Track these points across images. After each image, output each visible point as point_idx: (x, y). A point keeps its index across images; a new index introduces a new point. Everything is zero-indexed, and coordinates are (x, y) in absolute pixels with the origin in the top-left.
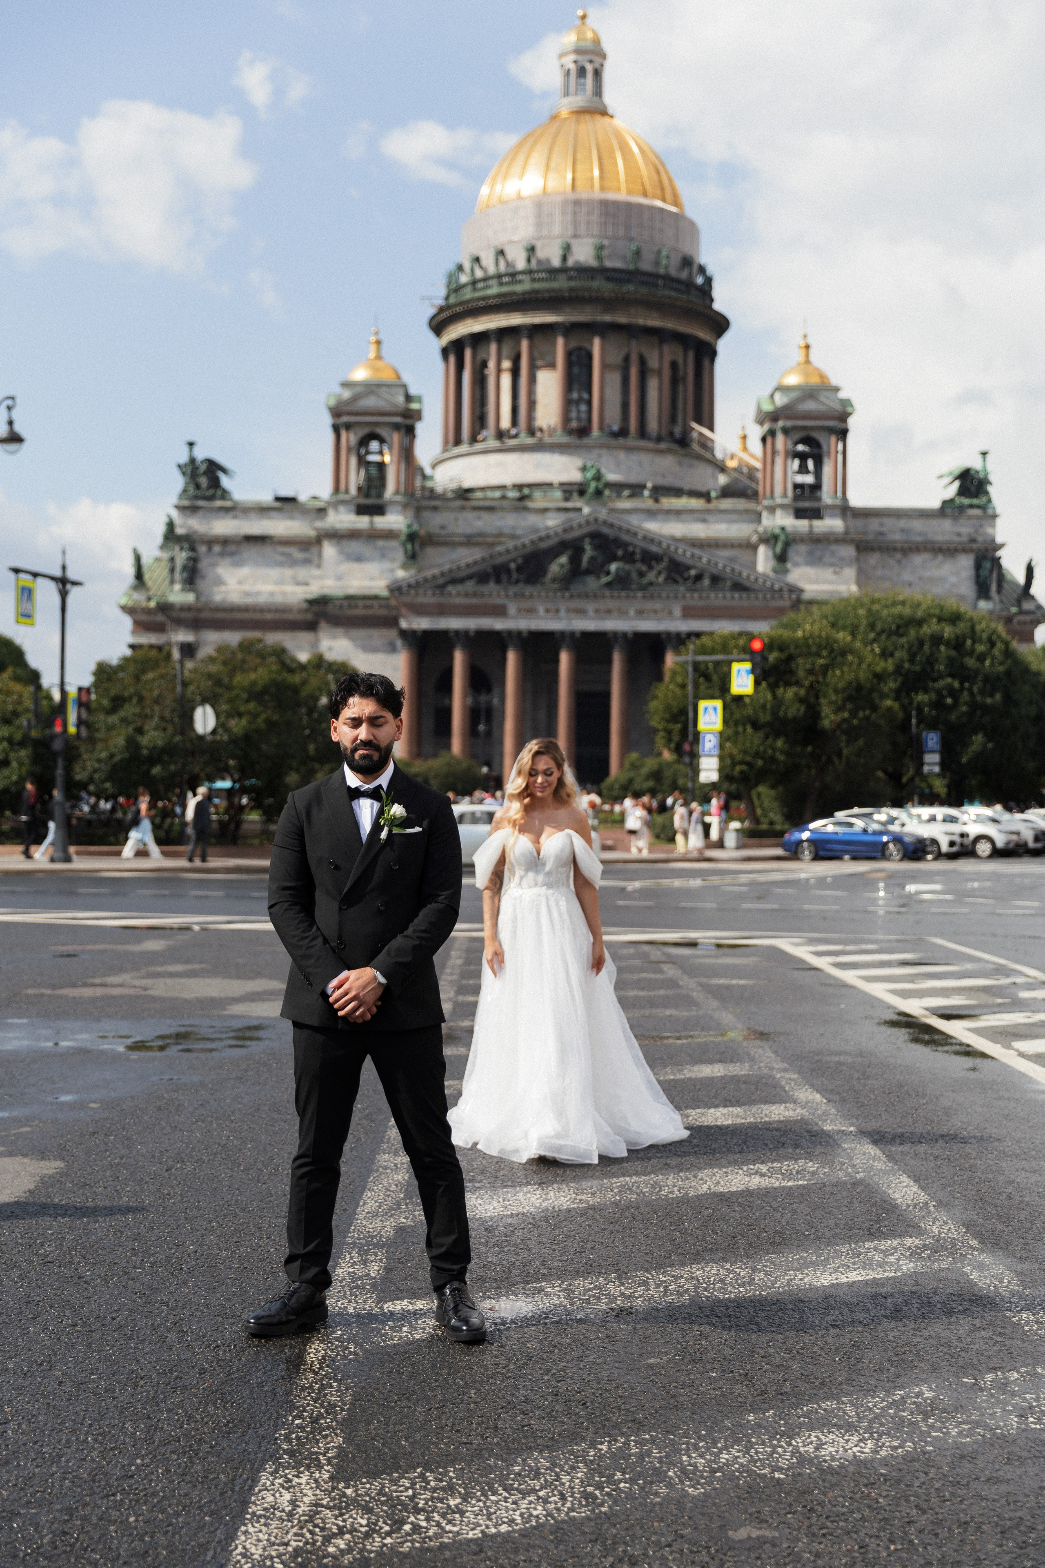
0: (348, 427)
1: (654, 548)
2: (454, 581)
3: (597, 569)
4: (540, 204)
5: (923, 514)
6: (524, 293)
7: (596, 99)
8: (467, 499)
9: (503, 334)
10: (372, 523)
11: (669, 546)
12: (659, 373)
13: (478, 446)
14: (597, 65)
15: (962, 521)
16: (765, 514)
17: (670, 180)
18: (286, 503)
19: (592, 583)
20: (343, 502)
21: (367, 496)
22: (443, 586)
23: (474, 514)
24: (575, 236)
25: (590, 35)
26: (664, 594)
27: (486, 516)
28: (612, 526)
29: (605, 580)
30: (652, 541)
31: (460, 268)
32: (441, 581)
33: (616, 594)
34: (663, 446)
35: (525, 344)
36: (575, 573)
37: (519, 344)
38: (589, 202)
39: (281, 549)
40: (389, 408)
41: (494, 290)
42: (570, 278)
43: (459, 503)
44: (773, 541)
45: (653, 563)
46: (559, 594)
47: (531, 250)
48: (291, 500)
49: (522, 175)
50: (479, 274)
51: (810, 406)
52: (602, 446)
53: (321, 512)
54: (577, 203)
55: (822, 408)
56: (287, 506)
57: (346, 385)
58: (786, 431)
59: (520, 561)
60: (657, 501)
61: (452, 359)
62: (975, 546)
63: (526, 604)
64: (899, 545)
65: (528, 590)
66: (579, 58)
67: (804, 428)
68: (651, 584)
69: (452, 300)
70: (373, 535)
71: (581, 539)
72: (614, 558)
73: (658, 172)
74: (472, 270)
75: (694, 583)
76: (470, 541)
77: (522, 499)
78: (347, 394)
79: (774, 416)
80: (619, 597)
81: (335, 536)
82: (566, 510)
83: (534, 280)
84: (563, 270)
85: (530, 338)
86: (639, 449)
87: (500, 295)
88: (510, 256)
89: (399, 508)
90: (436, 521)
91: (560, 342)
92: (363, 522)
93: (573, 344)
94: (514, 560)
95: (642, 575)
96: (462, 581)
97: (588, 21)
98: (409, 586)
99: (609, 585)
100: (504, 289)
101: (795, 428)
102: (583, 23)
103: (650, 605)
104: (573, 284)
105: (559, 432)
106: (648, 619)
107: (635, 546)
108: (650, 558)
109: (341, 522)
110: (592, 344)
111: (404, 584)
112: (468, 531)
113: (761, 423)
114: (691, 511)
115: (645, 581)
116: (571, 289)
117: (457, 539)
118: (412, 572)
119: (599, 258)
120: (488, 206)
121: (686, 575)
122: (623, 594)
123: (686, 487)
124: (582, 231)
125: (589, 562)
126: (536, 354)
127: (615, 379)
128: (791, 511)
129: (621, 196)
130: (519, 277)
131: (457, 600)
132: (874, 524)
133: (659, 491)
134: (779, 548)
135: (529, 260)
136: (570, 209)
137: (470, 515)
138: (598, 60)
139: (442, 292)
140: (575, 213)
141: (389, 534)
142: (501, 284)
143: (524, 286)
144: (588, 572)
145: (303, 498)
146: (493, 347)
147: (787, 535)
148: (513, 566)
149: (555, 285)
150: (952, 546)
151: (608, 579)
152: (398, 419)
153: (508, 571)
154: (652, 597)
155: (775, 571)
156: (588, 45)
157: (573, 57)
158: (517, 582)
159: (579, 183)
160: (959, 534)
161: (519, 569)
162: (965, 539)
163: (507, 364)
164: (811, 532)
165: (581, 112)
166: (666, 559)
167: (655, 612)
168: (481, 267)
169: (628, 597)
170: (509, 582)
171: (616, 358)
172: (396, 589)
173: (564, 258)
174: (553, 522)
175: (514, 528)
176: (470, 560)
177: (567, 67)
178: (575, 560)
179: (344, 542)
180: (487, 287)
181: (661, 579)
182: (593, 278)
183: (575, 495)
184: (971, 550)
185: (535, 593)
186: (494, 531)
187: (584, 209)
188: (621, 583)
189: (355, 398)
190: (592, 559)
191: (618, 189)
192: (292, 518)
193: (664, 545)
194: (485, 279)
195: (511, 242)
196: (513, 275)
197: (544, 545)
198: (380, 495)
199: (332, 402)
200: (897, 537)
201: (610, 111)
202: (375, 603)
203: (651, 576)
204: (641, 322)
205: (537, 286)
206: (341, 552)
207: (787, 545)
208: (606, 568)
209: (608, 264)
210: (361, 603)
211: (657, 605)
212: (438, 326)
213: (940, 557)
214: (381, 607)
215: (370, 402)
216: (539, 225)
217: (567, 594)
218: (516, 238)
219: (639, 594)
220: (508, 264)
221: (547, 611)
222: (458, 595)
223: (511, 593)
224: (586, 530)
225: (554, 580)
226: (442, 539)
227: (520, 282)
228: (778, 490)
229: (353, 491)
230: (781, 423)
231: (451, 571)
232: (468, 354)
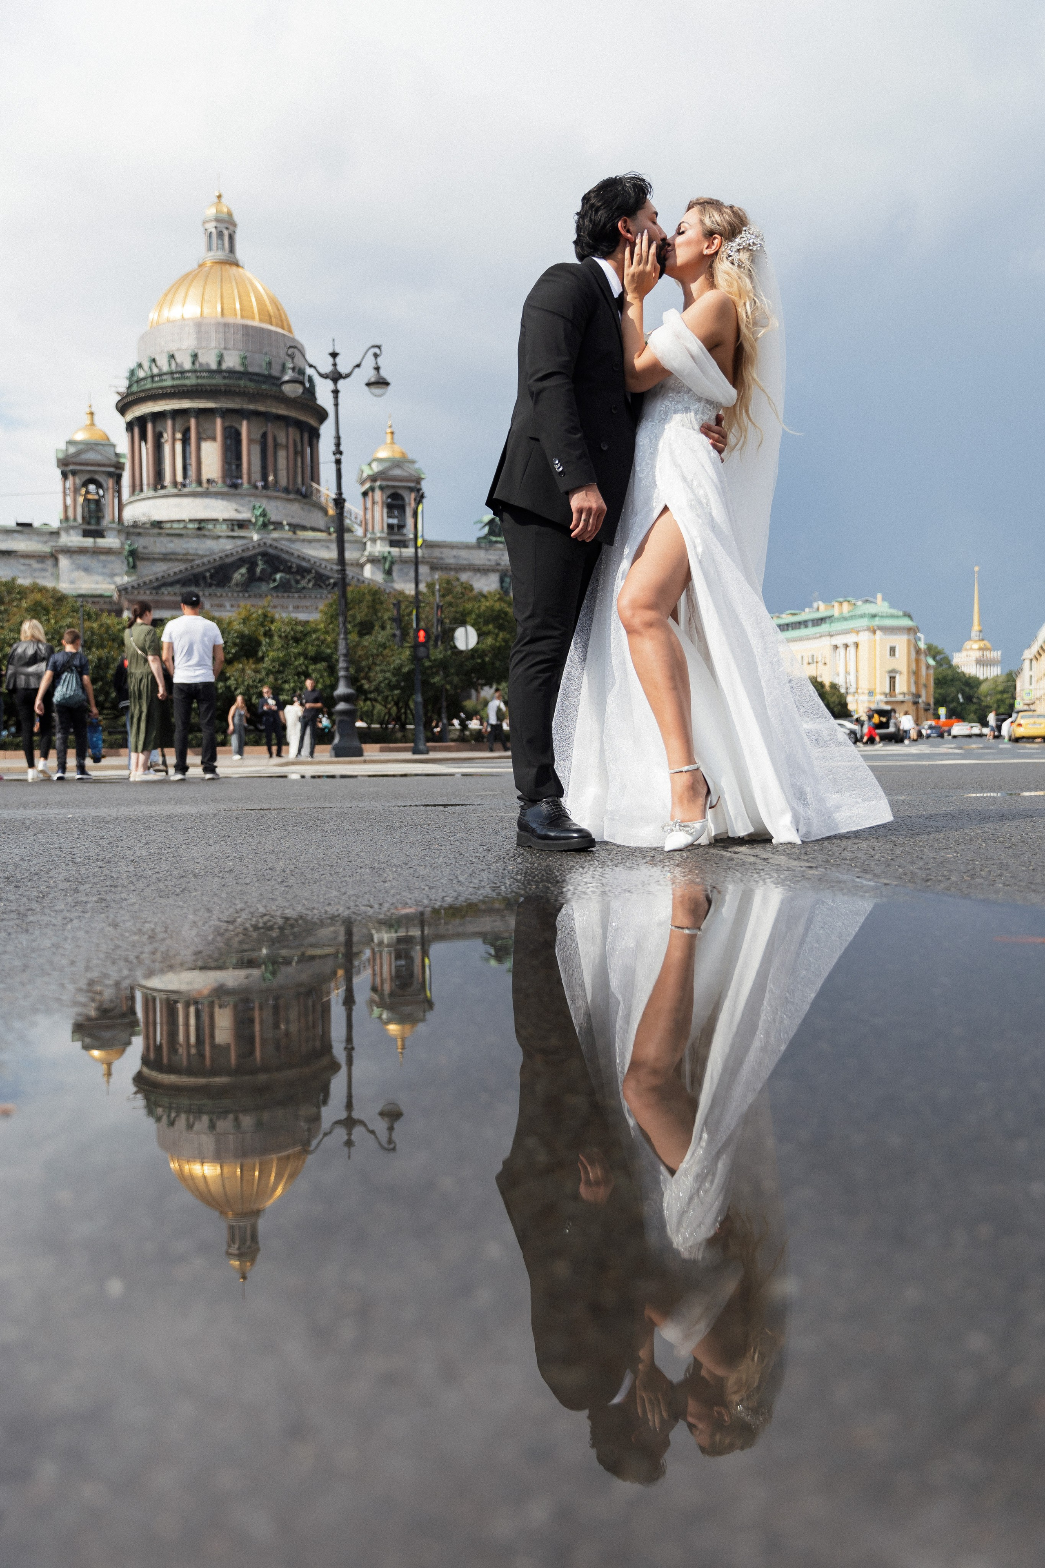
0: (74, 473)
1: (304, 564)
2: (165, 585)
3: (266, 578)
4: (199, 325)
5: (467, 547)
6: (192, 386)
7: (230, 255)
8: (161, 528)
9: (177, 414)
10: (95, 542)
11: (315, 562)
12: (287, 447)
13: (162, 492)
14: (231, 232)
15: (491, 552)
16: (369, 544)
17: (286, 316)
18: (25, 527)
19: (264, 587)
20: (73, 527)
21: (89, 523)
22: (158, 588)
23: (168, 538)
24: (225, 349)
25: (225, 210)
26: (313, 596)
27: (176, 541)
28: (276, 548)
29: (272, 585)
30: (304, 559)
31: (140, 366)
32: (156, 584)
33: (280, 595)
34: (292, 496)
35: (193, 422)
36: (252, 579)
37: (189, 421)
38: (235, 326)
39: (22, 561)
40: (106, 461)
41: (169, 382)
42: (224, 378)
43: (156, 531)
44: (383, 561)
45: (305, 574)
46: (241, 595)
47: (195, 356)
48: (29, 525)
49: (184, 303)
50: (155, 371)
51: (397, 472)
52: (251, 495)
53: (55, 534)
54: (226, 325)
55: (405, 474)
56: (26, 529)
57: (70, 443)
58: (382, 488)
59: (212, 571)
60: (294, 533)
61: (136, 431)
62: (500, 568)
63: (217, 601)
64: (453, 567)
65: (219, 591)
66: (219, 225)
67: (394, 487)
68: (304, 588)
69: (135, 388)
70: (97, 552)
71: (256, 555)
72: (278, 570)
73: (278, 310)
74: (150, 368)
75: (333, 588)
76: (166, 558)
77: (199, 529)
78: (72, 450)
79: (373, 478)
80: (283, 597)
81: (68, 551)
82: (233, 537)
83: (197, 377)
84: (219, 371)
85: (197, 417)
86: (276, 498)
87: (173, 387)
88: (179, 360)
89: (115, 533)
90: (140, 543)
91: (219, 421)
92: (89, 542)
93: (227, 424)
94: (208, 570)
95: (297, 582)
96: (171, 584)
97: (223, 200)
98: (133, 587)
99: (275, 588)
100: (176, 382)
101: (388, 486)
102: (219, 202)
103: (304, 602)
104: (226, 381)
105: (220, 484)
106: (302, 612)
107: (292, 563)
108: (303, 571)
109: (71, 542)
110: (241, 425)
111: (129, 587)
112: (164, 550)
113: (362, 483)
114: (319, 541)
115: (300, 586)
116: (226, 385)
117: (156, 556)
118: (134, 578)
119: (243, 364)
120: (158, 324)
121: (327, 583)
122: (286, 595)
123: (308, 525)
124: (231, 345)
125: (261, 572)
126: (201, 430)
127: (256, 449)
128: (387, 543)
129: (256, 323)
130: (187, 375)
131: (167, 598)
132: (436, 553)
133: (294, 527)
134: (387, 566)
135: (193, 363)
136: (221, 330)
137: (165, 540)
138: (231, 228)
139: (126, 383)
140: (225, 332)
141: (109, 552)
142: (173, 379)
143: (191, 381)
144: (261, 579)
145: (36, 524)
146: (169, 423)
147: (392, 558)
148: (208, 574)
149: (214, 381)
150: (486, 568)
151: (276, 584)
152: (112, 469)
153: (204, 578)
154: (305, 597)
155: (385, 581)
156: (225, 216)
157: (214, 224)
158: (210, 585)
159: (226, 312)
160: (489, 560)
161: (211, 576)
162: (493, 563)
163: (179, 436)
164: (400, 556)
165: (223, 263)
166: (313, 571)
167: (307, 607)
168: (156, 366)
169: (288, 596)
170: (205, 586)
171: (257, 435)
172: (123, 590)
173: (220, 363)
174: (228, 546)
175: (196, 549)
176: (177, 570)
177: (209, 231)
178: (251, 570)
179: (75, 557)
180: (161, 381)
181: (311, 585)
182: (240, 379)
183: (236, 528)
184: (498, 570)
185: (224, 594)
186: (183, 552)
187: (232, 330)
188: (284, 587)
189: (78, 453)
190: (263, 570)
191: (253, 318)
192: (31, 540)
193: (312, 562)
194: (160, 375)
195: (179, 350)
196: (182, 372)
197: (228, 560)
198: (98, 522)
199: (61, 456)
200: (452, 561)
201: (241, 264)
202: (101, 600)
203: (303, 583)
204: (274, 411)
205: (200, 381)
206: (73, 563)
207: (392, 563)
208: (273, 577)
209: (251, 369)
210: (90, 600)
211: (308, 603)
212: (123, 408)
213: (478, 575)
214: (105, 602)
215: (91, 456)
216: (199, 339)
217: (247, 595)
218: (184, 347)
219: (296, 595)
220: (177, 364)
221: (232, 606)
222: (169, 594)
223: (207, 594)
224: (257, 551)
225: (237, 585)
226: (145, 556)
227: (188, 378)
228: (378, 528)
229: (80, 519)
230: (378, 483)
231: (163, 577)
232: (150, 427)
